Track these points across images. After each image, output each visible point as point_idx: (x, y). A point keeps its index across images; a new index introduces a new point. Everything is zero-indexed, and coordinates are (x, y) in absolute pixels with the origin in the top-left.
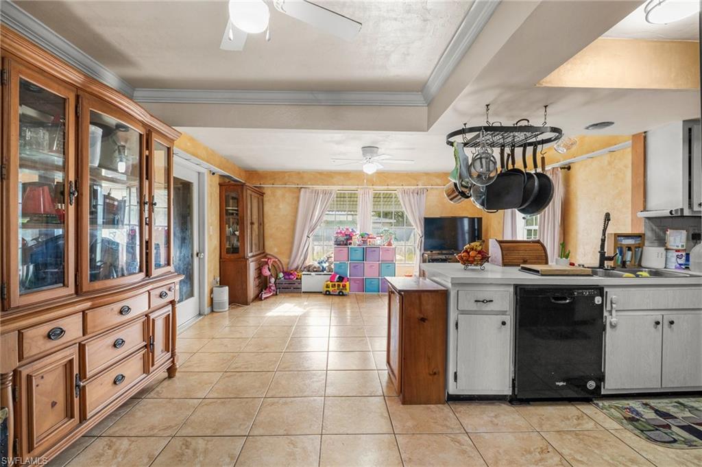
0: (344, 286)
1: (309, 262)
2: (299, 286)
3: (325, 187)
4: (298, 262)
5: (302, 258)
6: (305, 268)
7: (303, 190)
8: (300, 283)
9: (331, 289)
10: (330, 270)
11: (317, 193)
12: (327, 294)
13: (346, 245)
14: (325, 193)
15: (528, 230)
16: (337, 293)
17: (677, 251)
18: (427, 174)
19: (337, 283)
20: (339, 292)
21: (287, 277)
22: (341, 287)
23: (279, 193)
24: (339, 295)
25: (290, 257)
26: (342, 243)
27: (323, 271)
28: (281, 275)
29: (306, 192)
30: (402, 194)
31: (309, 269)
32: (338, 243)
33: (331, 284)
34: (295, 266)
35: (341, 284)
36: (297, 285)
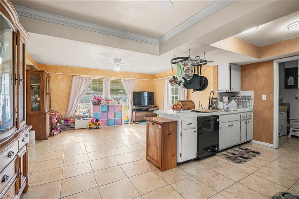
0: (99, 124)
1: (78, 114)
2: (73, 126)
3: (86, 76)
4: (71, 114)
5: (74, 112)
6: (75, 117)
7: (74, 77)
8: (74, 125)
9: (92, 126)
10: (90, 117)
11: (82, 78)
12: (90, 128)
13: (99, 104)
14: (87, 79)
15: (172, 97)
16: (95, 128)
17: (226, 103)
18: (133, 73)
19: (95, 123)
20: (96, 127)
21: (66, 122)
22: (97, 125)
23: (60, 77)
24: (96, 128)
25: (66, 111)
26: (96, 103)
27: (86, 118)
28: (62, 121)
29: (76, 78)
30: (123, 81)
31: (78, 117)
32: (94, 104)
33: (92, 123)
34: (70, 116)
35: (97, 123)
36: (72, 126)
